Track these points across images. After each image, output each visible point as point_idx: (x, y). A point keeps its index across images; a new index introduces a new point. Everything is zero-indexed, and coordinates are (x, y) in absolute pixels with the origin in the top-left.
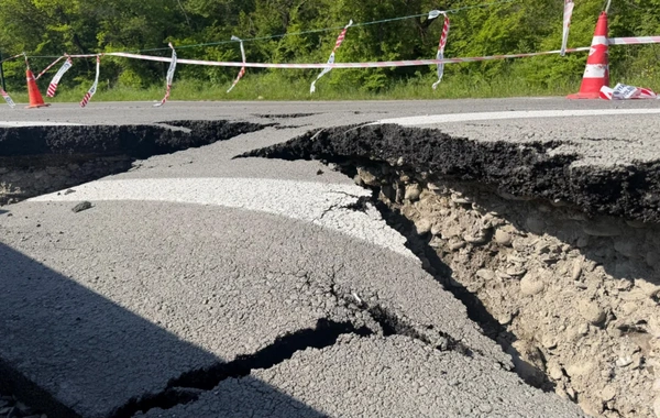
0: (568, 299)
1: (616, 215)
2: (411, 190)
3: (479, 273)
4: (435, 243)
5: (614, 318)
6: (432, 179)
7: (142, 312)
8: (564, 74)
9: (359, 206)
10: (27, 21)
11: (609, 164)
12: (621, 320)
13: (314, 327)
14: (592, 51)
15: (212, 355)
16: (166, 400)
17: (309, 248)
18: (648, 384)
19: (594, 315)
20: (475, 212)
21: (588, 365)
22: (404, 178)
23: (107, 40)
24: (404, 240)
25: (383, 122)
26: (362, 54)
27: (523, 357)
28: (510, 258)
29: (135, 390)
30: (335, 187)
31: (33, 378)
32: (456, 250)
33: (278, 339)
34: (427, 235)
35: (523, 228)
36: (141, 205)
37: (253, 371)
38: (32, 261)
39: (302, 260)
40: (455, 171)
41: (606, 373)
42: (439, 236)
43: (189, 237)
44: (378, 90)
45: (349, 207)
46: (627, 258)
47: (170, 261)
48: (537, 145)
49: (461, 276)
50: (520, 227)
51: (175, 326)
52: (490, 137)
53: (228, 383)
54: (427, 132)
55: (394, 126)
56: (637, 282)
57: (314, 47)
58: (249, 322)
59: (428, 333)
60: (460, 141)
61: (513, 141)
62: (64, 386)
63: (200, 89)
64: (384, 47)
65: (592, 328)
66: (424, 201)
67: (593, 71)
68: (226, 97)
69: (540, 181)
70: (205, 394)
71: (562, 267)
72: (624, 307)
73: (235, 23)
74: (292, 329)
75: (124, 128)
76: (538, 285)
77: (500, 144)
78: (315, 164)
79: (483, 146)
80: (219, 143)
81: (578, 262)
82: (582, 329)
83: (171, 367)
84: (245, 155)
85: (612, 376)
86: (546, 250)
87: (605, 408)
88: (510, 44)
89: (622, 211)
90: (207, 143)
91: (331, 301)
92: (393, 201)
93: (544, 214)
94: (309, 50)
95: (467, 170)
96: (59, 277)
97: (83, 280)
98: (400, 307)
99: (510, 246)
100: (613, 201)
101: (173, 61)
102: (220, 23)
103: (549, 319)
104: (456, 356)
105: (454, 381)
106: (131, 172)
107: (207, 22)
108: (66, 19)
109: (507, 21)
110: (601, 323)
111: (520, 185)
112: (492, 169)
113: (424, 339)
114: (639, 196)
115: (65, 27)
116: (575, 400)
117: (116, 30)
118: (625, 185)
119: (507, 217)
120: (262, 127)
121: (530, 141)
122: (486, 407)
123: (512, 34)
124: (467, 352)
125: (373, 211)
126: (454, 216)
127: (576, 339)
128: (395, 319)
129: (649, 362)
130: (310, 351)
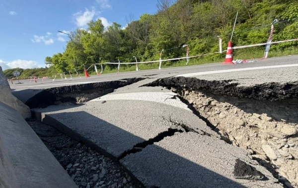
0: (233, 119)
1: (250, 98)
2: (186, 92)
3: (207, 113)
4: (194, 106)
5: (247, 124)
6: (193, 90)
7: (123, 128)
8: (218, 57)
9: (174, 98)
10: (83, 56)
11: (248, 86)
12: (249, 124)
13: (167, 130)
14: (228, 51)
15: (143, 139)
16: (134, 151)
17: (163, 110)
18: (260, 141)
19: (242, 123)
20: (205, 97)
21: (241, 137)
22: (185, 89)
23: (102, 59)
24: (187, 106)
25: (179, 76)
26: (164, 56)
27: (222, 135)
28: (216, 109)
29: (126, 149)
30: (167, 93)
31: (100, 146)
32: (201, 107)
33: (159, 134)
34: (192, 104)
35: (219, 101)
36: (118, 101)
37: (154, 143)
38: (95, 117)
39: (161, 113)
40: (201, 88)
41: (247, 139)
42: (196, 104)
43: (131, 108)
44: (169, 65)
45: (172, 98)
46: (250, 108)
47: (128, 115)
48: (225, 81)
49: (203, 114)
50: (218, 101)
51: (132, 132)
52: (211, 79)
53: (149, 146)
54: (192, 78)
55: (182, 77)
56: (254, 114)
57: (152, 56)
58: (151, 130)
59: (198, 131)
60: (203, 80)
61: (218, 80)
62: (108, 148)
63: (125, 69)
64: (170, 54)
65: (241, 126)
66: (190, 95)
67: (228, 56)
68: (131, 70)
69: (226, 90)
70: (143, 149)
71: (231, 111)
72: (250, 120)
73: (132, 52)
74: (162, 131)
75: (111, 82)
76: (224, 116)
77: (214, 81)
78: (160, 87)
79: (210, 82)
80: (134, 83)
81: (236, 109)
82: (238, 127)
83: (133, 142)
84: (142, 86)
85: (249, 139)
86: (226, 106)
87: (248, 148)
88: (202, 51)
89: (252, 97)
90: (131, 84)
91: (171, 123)
92: (181, 95)
93: (225, 97)
94: (151, 57)
95: (205, 87)
96: (102, 120)
97: (108, 121)
98: (189, 124)
99: (216, 106)
100: (250, 95)
101: (119, 63)
102: (129, 53)
103: (228, 124)
104: (206, 136)
105: (207, 143)
106: (114, 92)
107: (126, 53)
108: (92, 55)
109: (201, 45)
110: (244, 125)
111: (221, 91)
112: (212, 87)
113: (197, 132)
114: (257, 93)
115: (92, 57)
116: (239, 146)
117: (104, 57)
118: (253, 91)
119: (214, 98)
120: (145, 79)
121: (223, 80)
122: (217, 150)
123: (203, 48)
124: (209, 135)
125: (178, 99)
126: (199, 99)
127: (237, 130)
128: (188, 127)
129: (259, 135)
130: (168, 137)
